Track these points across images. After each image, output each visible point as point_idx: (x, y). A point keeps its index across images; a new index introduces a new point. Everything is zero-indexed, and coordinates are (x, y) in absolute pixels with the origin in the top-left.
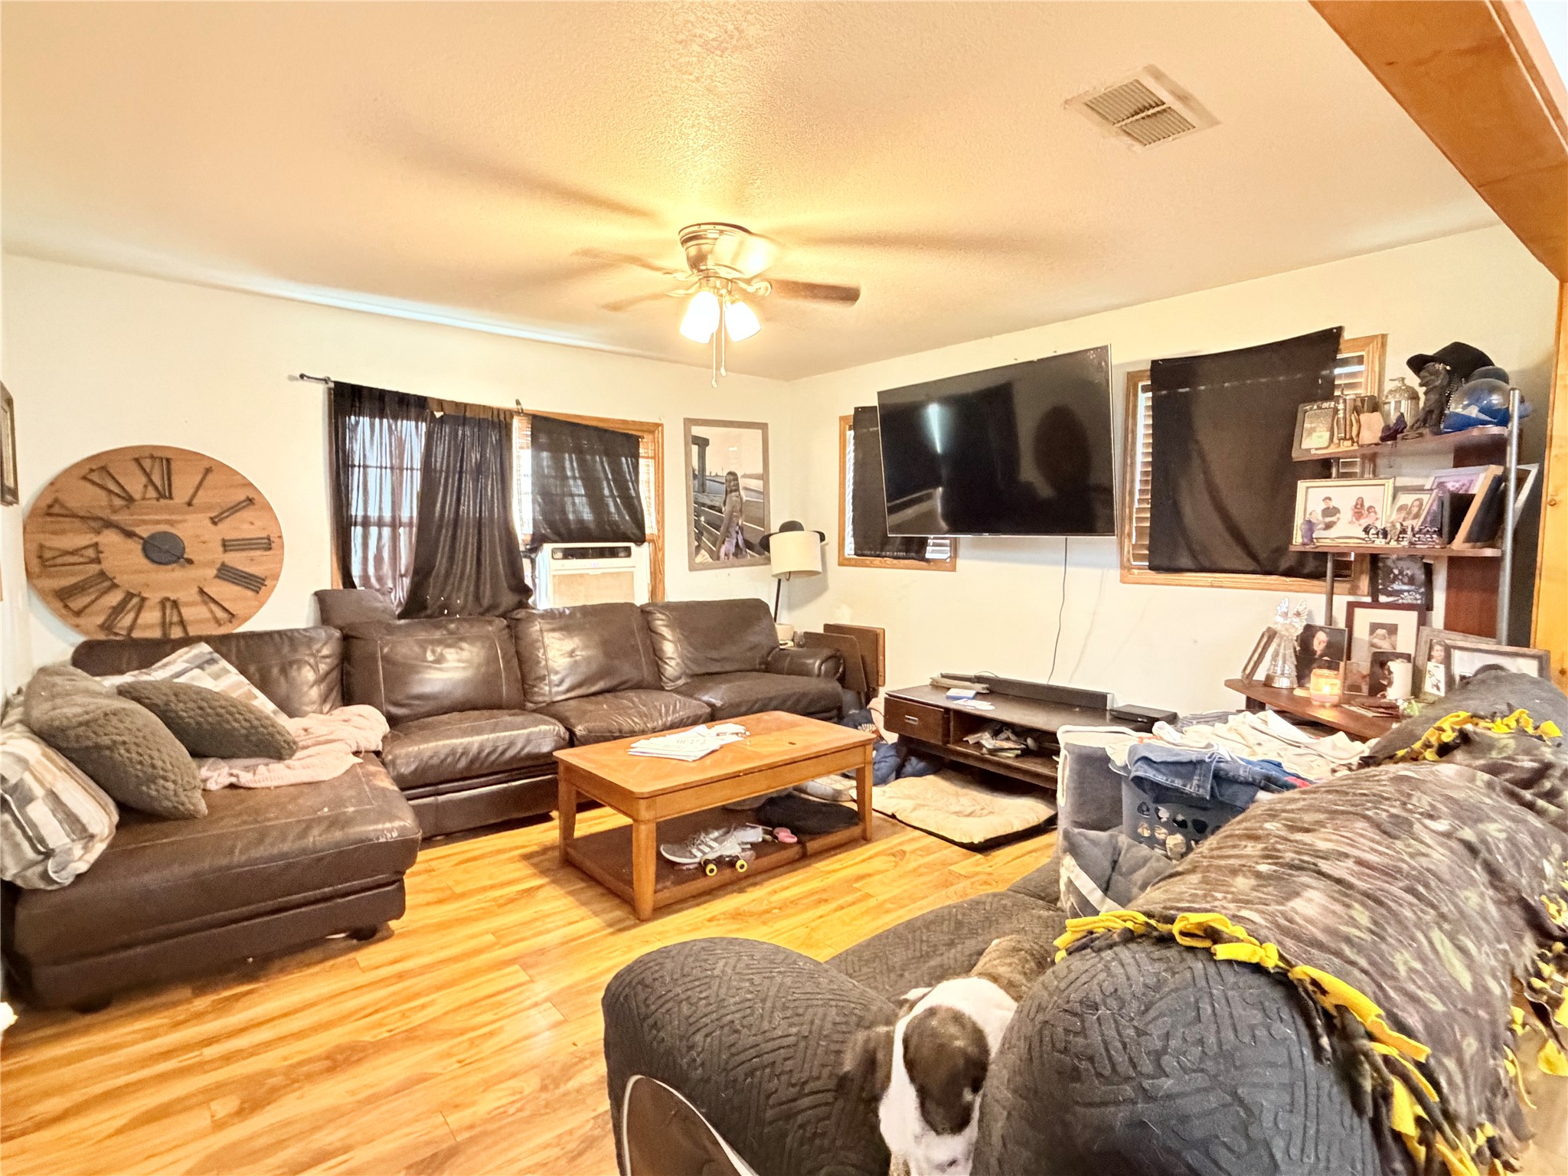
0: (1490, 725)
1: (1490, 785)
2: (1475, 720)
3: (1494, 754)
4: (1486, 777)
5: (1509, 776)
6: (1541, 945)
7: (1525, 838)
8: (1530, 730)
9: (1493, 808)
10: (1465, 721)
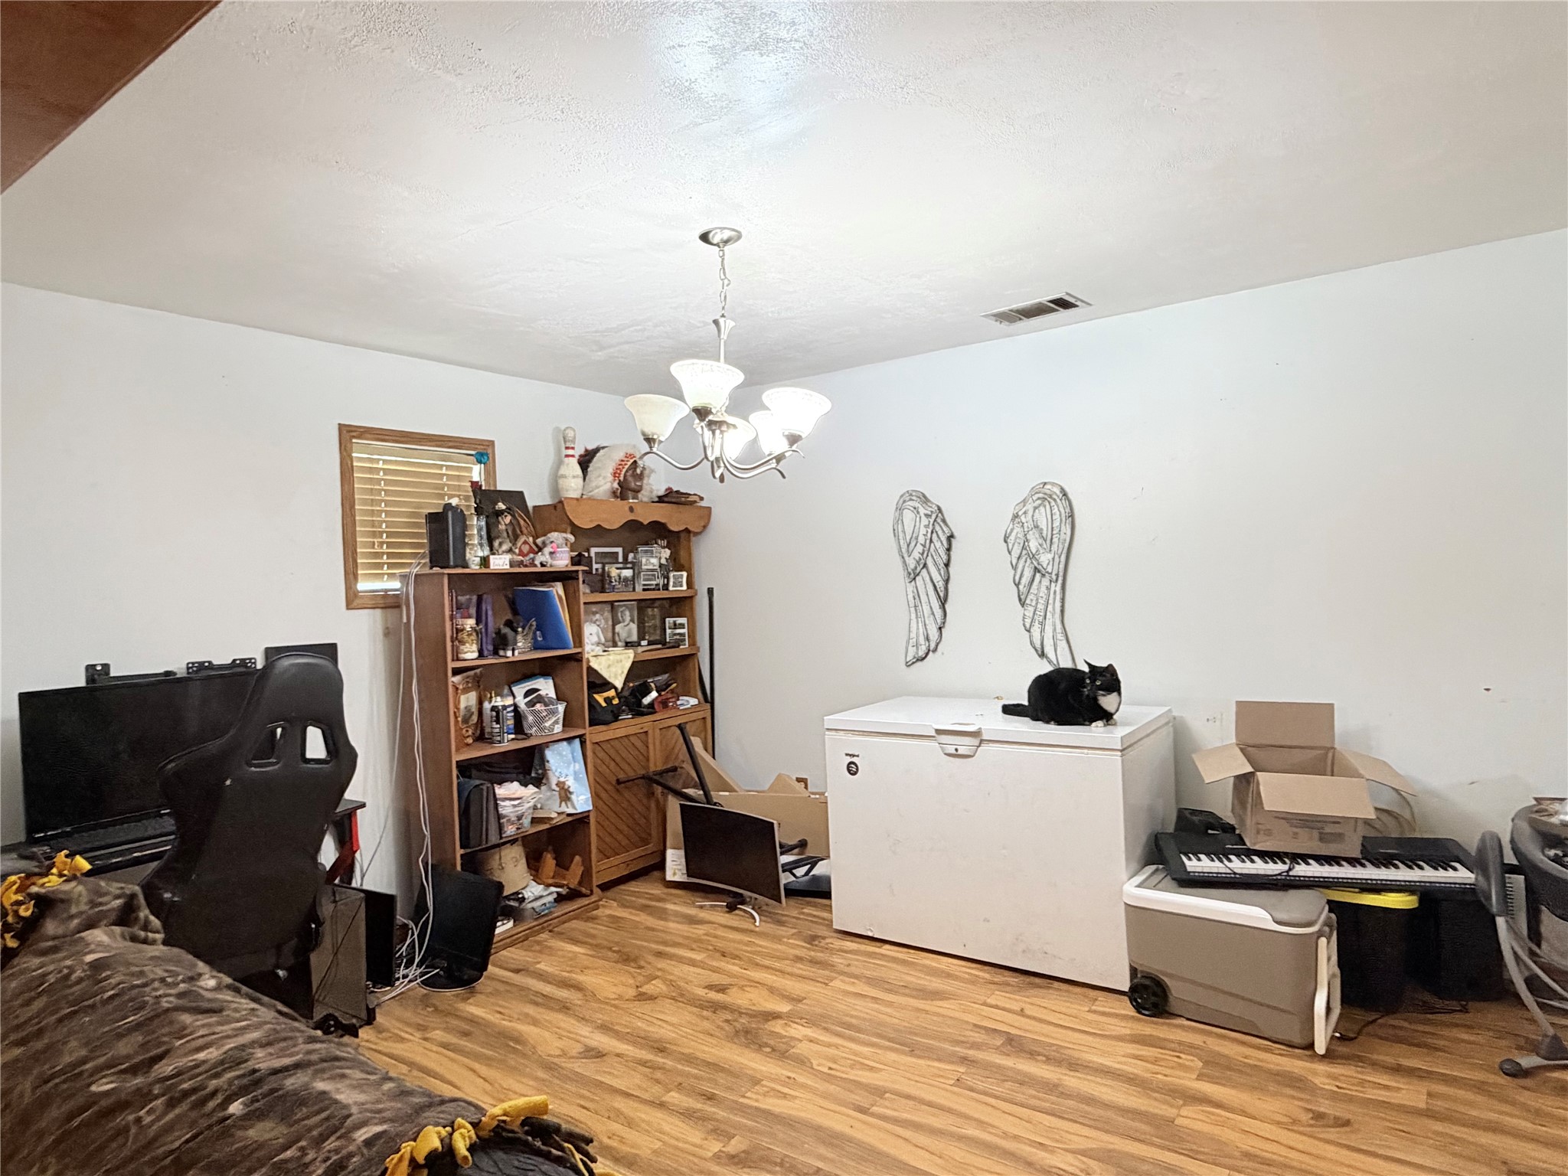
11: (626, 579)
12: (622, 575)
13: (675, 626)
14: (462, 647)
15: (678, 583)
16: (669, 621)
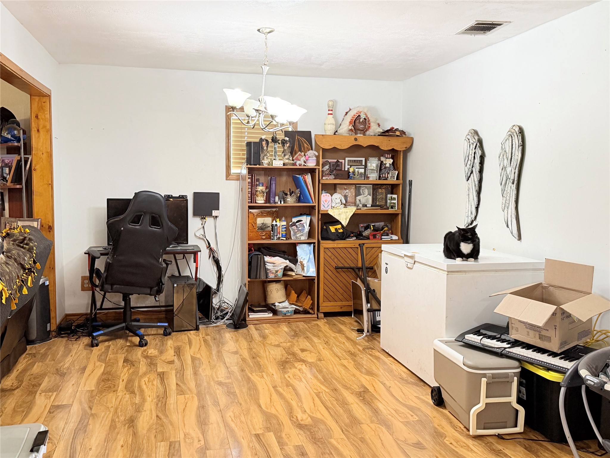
0: (14, 231)
1: (13, 244)
2: (10, 230)
3: (14, 237)
4: (12, 242)
5: (18, 241)
6: (24, 271)
7: (21, 253)
8: (23, 231)
9: (14, 248)
10: (8, 230)
11: (361, 174)
12: (360, 172)
13: (392, 199)
14: (257, 198)
15: (392, 178)
16: (389, 196)
